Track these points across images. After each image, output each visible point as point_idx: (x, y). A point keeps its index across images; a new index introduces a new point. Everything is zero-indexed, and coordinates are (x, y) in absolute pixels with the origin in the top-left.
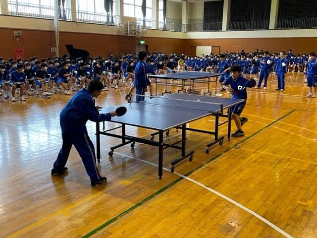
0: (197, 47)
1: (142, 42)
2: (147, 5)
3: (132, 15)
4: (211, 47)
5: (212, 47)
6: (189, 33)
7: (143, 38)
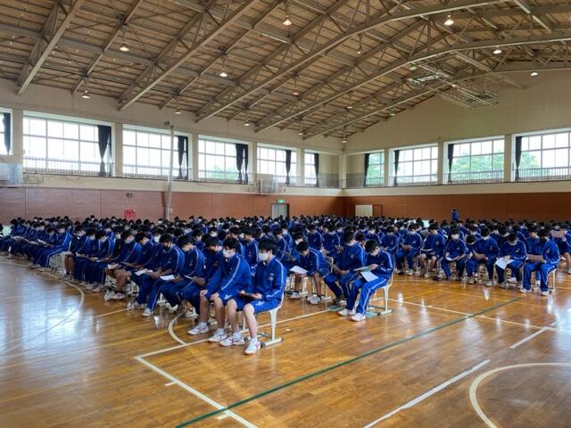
0: (357, 206)
1: (281, 201)
2: (292, 161)
3: (271, 172)
4: (371, 206)
5: (373, 206)
6: (348, 190)
7: (281, 197)
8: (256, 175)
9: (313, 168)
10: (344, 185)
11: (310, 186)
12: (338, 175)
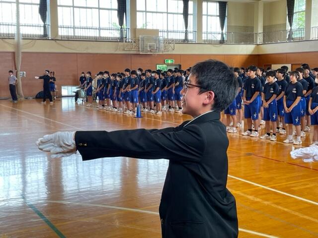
0: (272, 65)
5: (292, 65)
8: (134, 30)
9: (218, 19)
10: (260, 39)
11: (210, 42)
12: (252, 28)
